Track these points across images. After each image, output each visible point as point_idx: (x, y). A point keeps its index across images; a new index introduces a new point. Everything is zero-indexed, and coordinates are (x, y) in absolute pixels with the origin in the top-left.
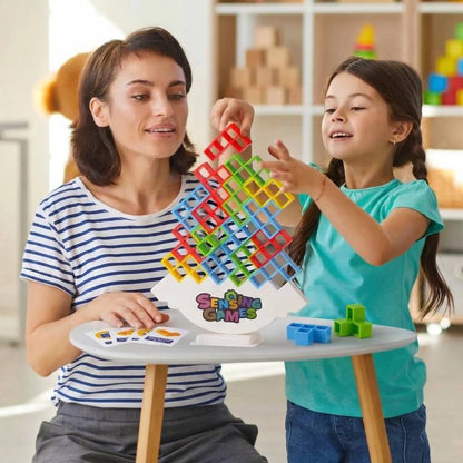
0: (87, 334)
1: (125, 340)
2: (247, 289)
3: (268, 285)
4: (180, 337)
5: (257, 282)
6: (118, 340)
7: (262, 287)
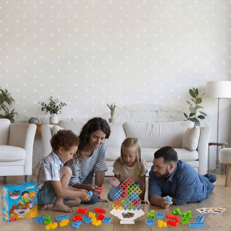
0: (197, 210)
1: (207, 211)
2: (132, 211)
3: (136, 210)
4: (223, 211)
5: (134, 209)
6: (205, 211)
7: (135, 211)
